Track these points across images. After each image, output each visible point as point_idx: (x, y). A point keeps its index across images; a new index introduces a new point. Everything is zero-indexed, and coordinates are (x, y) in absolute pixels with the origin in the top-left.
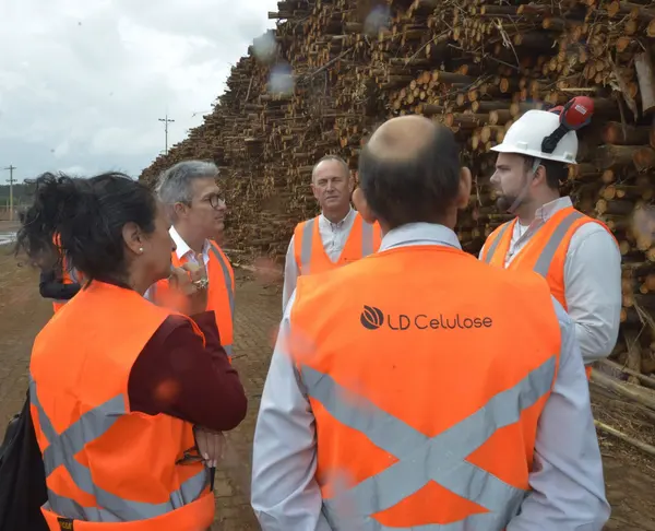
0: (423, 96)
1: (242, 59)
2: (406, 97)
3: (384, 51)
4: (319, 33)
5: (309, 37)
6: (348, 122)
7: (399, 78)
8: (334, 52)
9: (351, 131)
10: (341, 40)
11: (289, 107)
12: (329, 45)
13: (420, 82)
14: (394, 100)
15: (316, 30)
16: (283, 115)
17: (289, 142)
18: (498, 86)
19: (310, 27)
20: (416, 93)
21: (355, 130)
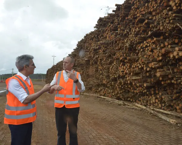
0: (148, 45)
1: (82, 39)
2: (143, 45)
3: (134, 34)
4: (110, 31)
5: (107, 32)
6: (122, 53)
7: (140, 41)
8: (116, 36)
9: (123, 55)
10: (118, 32)
11: (100, 50)
12: (114, 34)
13: (147, 41)
14: (138, 46)
15: (109, 31)
16: (98, 52)
17: (101, 60)
18: (174, 41)
19: (107, 30)
20: (146, 44)
21: (125, 55)
